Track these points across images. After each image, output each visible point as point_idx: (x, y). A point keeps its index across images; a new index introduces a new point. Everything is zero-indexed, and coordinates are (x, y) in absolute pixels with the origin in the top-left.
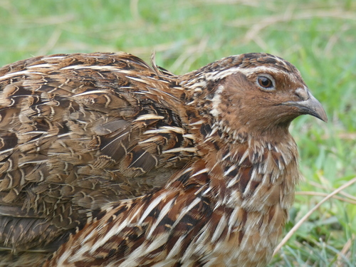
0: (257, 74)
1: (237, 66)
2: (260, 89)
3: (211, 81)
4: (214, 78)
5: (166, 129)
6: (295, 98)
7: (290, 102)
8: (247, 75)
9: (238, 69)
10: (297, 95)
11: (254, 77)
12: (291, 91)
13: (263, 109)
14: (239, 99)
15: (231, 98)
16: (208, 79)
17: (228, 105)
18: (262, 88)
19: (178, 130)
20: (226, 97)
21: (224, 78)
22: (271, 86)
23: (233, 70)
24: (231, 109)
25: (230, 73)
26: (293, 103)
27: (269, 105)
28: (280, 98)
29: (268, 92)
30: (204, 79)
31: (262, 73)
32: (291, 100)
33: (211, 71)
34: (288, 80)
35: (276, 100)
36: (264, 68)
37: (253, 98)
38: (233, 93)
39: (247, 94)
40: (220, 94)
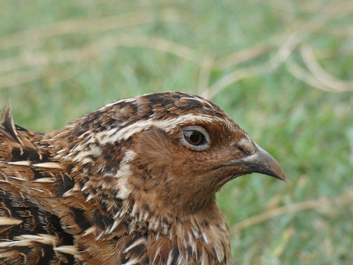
0: (182, 127)
1: (146, 117)
2: (190, 149)
3: (108, 144)
4: (113, 140)
5: (25, 240)
6: (239, 154)
7: (233, 161)
8: (167, 130)
9: (149, 122)
10: (241, 148)
11: (178, 132)
12: (232, 144)
13: (199, 178)
14: (164, 167)
15: (149, 167)
16: (103, 142)
17: (144, 178)
18: (192, 146)
19: (45, 239)
20: (141, 167)
21: (130, 138)
22: (203, 141)
23: (142, 125)
24: (150, 184)
25: (138, 130)
26: (238, 161)
27: (208, 171)
28: (220, 156)
29: (201, 152)
30: (97, 144)
31: (189, 124)
32: (235, 157)
33: (104, 129)
34: (227, 129)
35: (215, 161)
36: (190, 117)
37: (184, 163)
38: (151, 160)
39: (174, 159)
40: (130, 163)
